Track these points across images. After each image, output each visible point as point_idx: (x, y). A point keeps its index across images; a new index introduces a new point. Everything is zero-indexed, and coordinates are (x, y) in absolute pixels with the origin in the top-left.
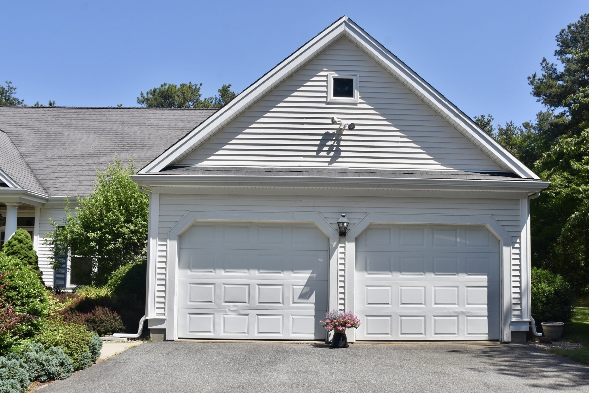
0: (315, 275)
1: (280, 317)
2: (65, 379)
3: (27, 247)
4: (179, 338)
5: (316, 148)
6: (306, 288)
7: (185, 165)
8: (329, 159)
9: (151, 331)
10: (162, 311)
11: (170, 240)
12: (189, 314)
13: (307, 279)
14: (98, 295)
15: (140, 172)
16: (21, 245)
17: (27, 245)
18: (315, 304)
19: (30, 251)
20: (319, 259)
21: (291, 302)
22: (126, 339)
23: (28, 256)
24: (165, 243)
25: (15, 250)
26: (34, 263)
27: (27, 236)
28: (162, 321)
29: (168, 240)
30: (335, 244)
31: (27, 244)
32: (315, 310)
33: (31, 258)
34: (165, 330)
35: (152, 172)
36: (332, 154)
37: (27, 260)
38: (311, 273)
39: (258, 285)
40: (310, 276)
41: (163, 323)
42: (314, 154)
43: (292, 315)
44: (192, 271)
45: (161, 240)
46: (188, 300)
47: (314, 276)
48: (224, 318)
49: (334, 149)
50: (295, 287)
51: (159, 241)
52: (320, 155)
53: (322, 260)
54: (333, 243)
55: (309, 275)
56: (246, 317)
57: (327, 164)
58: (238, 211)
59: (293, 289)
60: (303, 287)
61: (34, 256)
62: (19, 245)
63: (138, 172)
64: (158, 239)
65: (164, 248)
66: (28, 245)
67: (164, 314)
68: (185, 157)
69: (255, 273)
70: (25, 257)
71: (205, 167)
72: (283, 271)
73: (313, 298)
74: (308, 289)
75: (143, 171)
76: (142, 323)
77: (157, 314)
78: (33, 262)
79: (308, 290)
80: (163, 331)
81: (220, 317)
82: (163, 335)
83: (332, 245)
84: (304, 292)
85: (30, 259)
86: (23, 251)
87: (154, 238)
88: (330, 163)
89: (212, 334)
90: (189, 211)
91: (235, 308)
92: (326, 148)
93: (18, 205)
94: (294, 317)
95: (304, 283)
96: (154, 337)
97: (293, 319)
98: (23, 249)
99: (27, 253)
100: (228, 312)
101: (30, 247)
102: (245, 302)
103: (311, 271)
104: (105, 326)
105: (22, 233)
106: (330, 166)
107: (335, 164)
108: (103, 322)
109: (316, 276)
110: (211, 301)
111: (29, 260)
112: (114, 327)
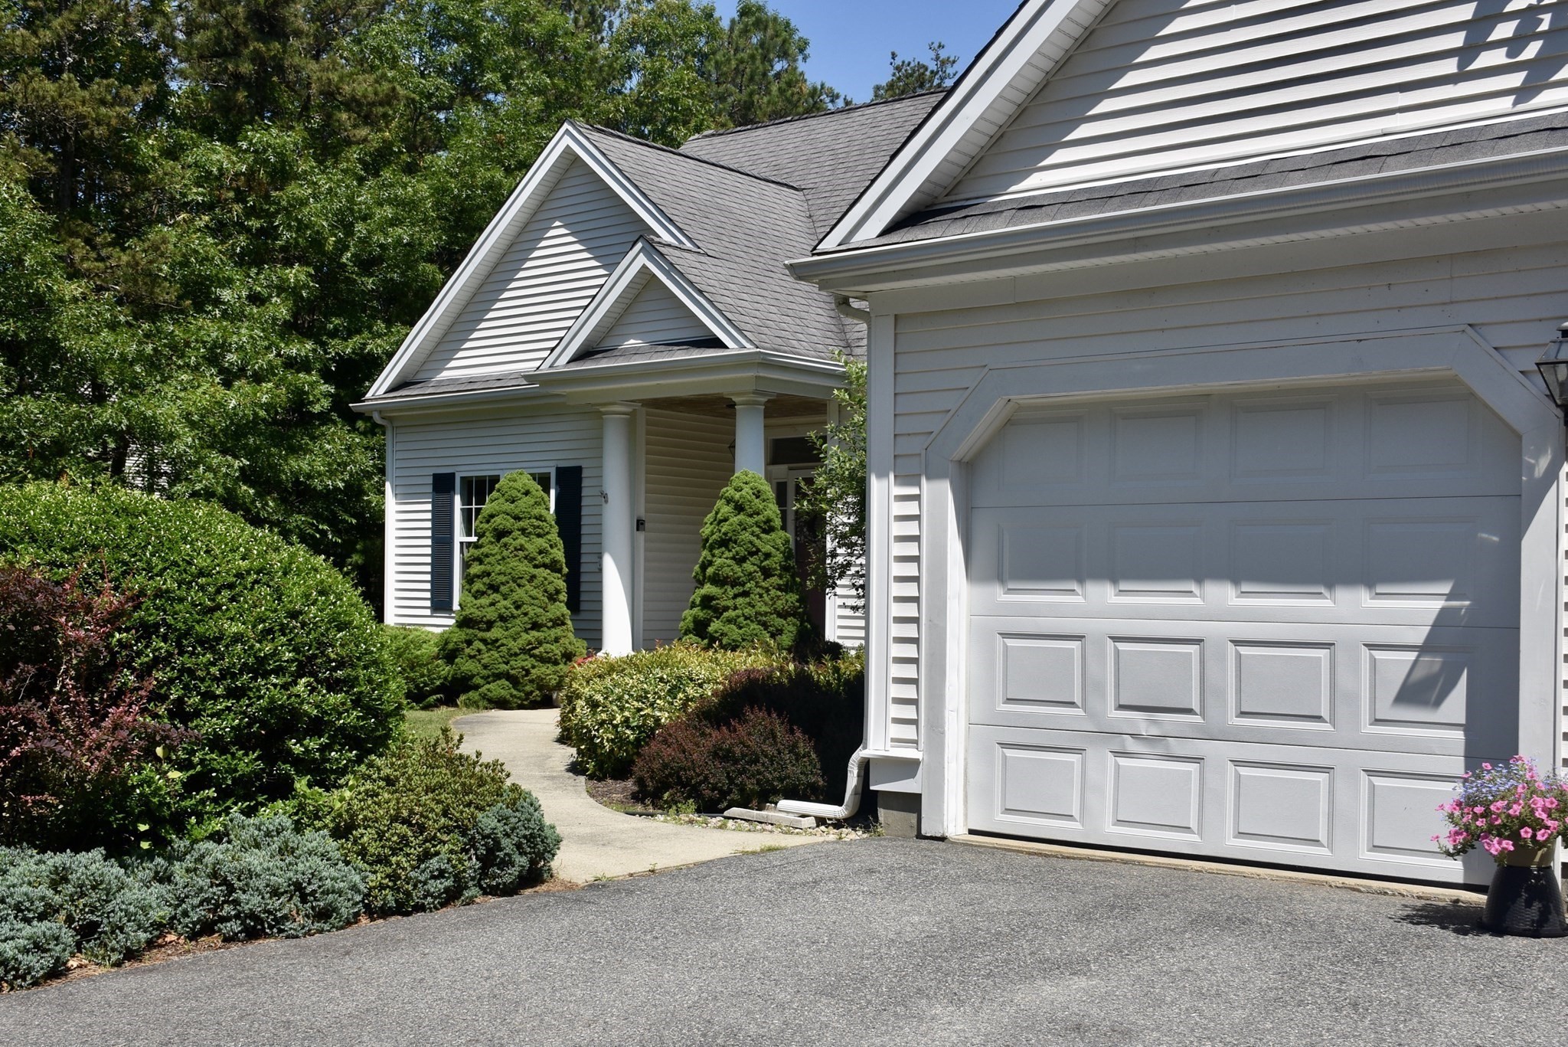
0: (1467, 603)
1: (1321, 777)
2: (297, 937)
3: (757, 524)
4: (972, 832)
5: (1457, 40)
6: (1426, 659)
7: (967, 199)
8: (1516, 80)
9: (880, 801)
10: (909, 732)
11: (928, 478)
12: (1004, 745)
13: (1431, 622)
14: (735, 672)
15: (821, 247)
16: (741, 517)
17: (756, 518)
18: (1467, 728)
19: (768, 537)
20: (1485, 536)
21: (1365, 716)
22: (812, 822)
23: (758, 550)
24: (914, 491)
25: (725, 534)
26: (778, 572)
27: (759, 492)
28: (909, 767)
29: (924, 480)
30: (1544, 463)
31: (758, 514)
32: (1466, 757)
33: (768, 556)
34: (917, 798)
35: (859, 238)
36: (1531, 51)
37: (758, 562)
38: (1450, 597)
39: (1237, 643)
40: (1443, 610)
41: (913, 775)
42: (1450, 66)
43: (1370, 772)
44: (1010, 591)
45: (903, 479)
46: (999, 697)
47: (1460, 609)
48: (1118, 767)
49: (1544, 26)
50: (1379, 655)
51: (896, 483)
52: (1477, 64)
53: (1495, 539)
54: (1537, 459)
55: (1438, 604)
56: (1193, 767)
57: (1506, 103)
58: (1145, 355)
59: (1374, 662)
60: (1412, 656)
61: (778, 549)
62: (735, 519)
63: (815, 249)
64: (892, 476)
65: (911, 508)
66: (761, 517)
67: (916, 742)
68: (967, 170)
69: (1223, 595)
70: (752, 554)
71: (1029, 198)
72: (1330, 585)
73: (1456, 704)
74: (1434, 663)
75: (831, 243)
76: (856, 771)
77: (893, 740)
78: (776, 569)
79: (1436, 668)
80: (911, 803)
81: (1103, 763)
82: (915, 815)
83: (1532, 468)
84: (1419, 674)
85: (765, 559)
86: (746, 536)
87: (882, 475)
88: (1522, 93)
89: (1076, 825)
90: (986, 369)
91: (1155, 731)
92: (1504, 30)
93: (764, 399)
94: (1378, 781)
95: (1419, 636)
96: (890, 821)
97: (1373, 788)
98: (745, 529)
99: (757, 542)
100: (1131, 745)
101: (765, 523)
102: (1189, 711)
103: (1446, 588)
104: (759, 773)
105: (746, 483)
106: (1521, 107)
107: (1546, 97)
108: (756, 761)
109: (1468, 608)
110: (1073, 703)
111: (762, 562)
112: (789, 777)
